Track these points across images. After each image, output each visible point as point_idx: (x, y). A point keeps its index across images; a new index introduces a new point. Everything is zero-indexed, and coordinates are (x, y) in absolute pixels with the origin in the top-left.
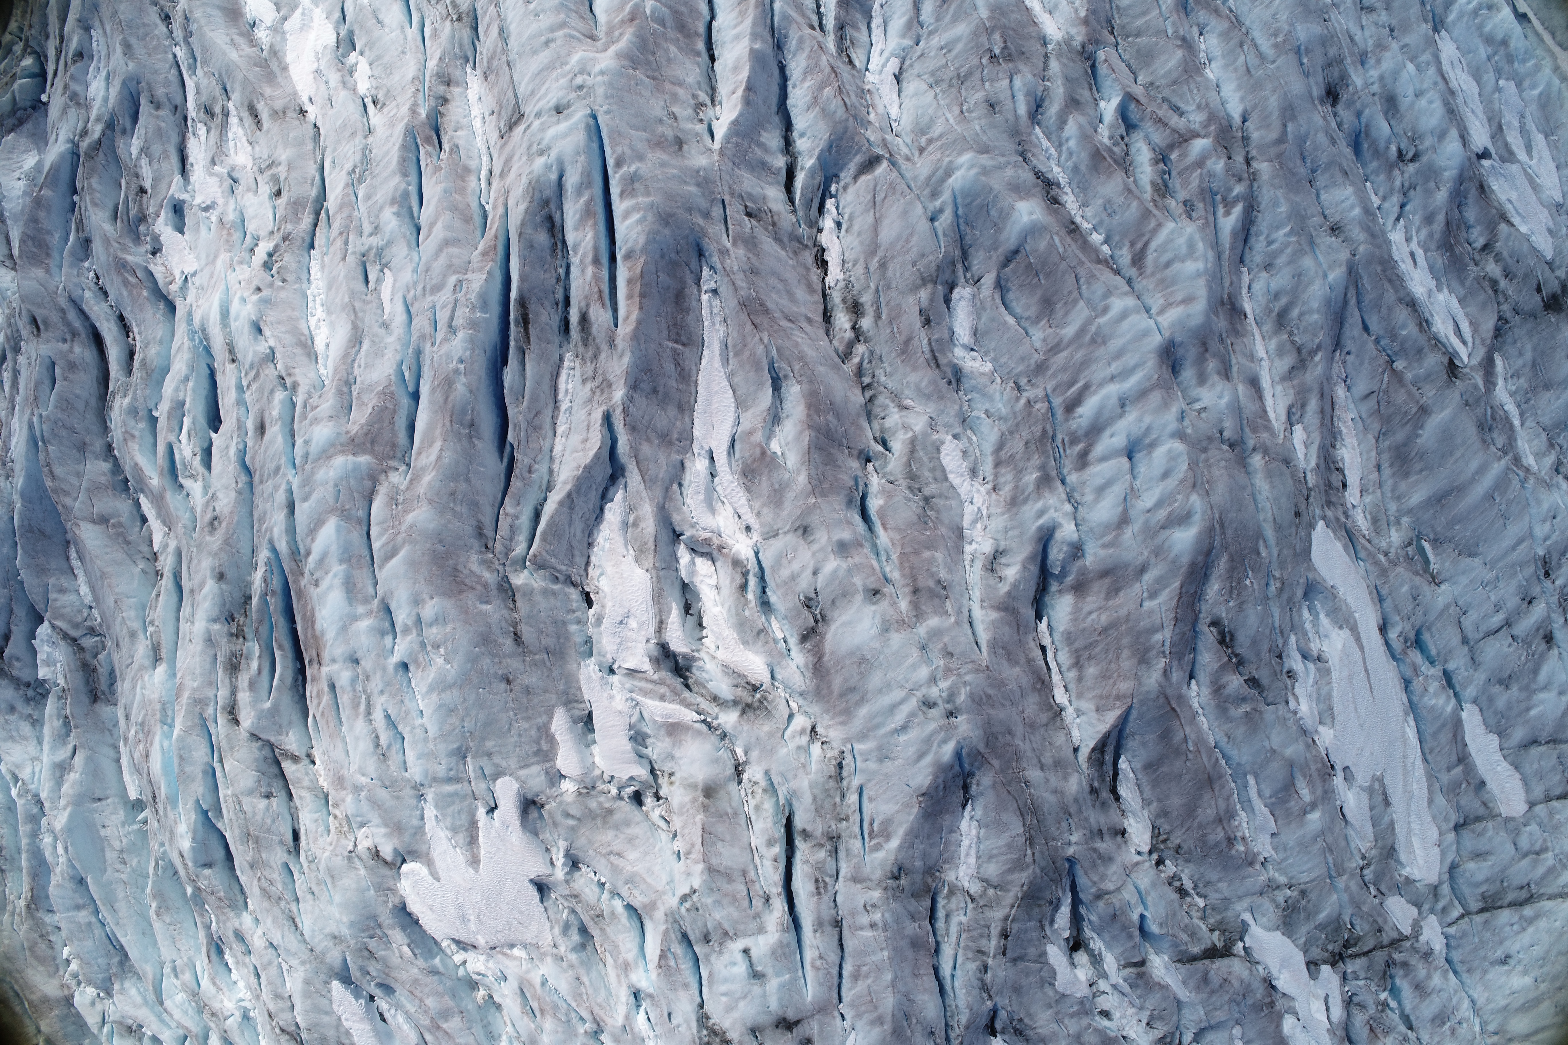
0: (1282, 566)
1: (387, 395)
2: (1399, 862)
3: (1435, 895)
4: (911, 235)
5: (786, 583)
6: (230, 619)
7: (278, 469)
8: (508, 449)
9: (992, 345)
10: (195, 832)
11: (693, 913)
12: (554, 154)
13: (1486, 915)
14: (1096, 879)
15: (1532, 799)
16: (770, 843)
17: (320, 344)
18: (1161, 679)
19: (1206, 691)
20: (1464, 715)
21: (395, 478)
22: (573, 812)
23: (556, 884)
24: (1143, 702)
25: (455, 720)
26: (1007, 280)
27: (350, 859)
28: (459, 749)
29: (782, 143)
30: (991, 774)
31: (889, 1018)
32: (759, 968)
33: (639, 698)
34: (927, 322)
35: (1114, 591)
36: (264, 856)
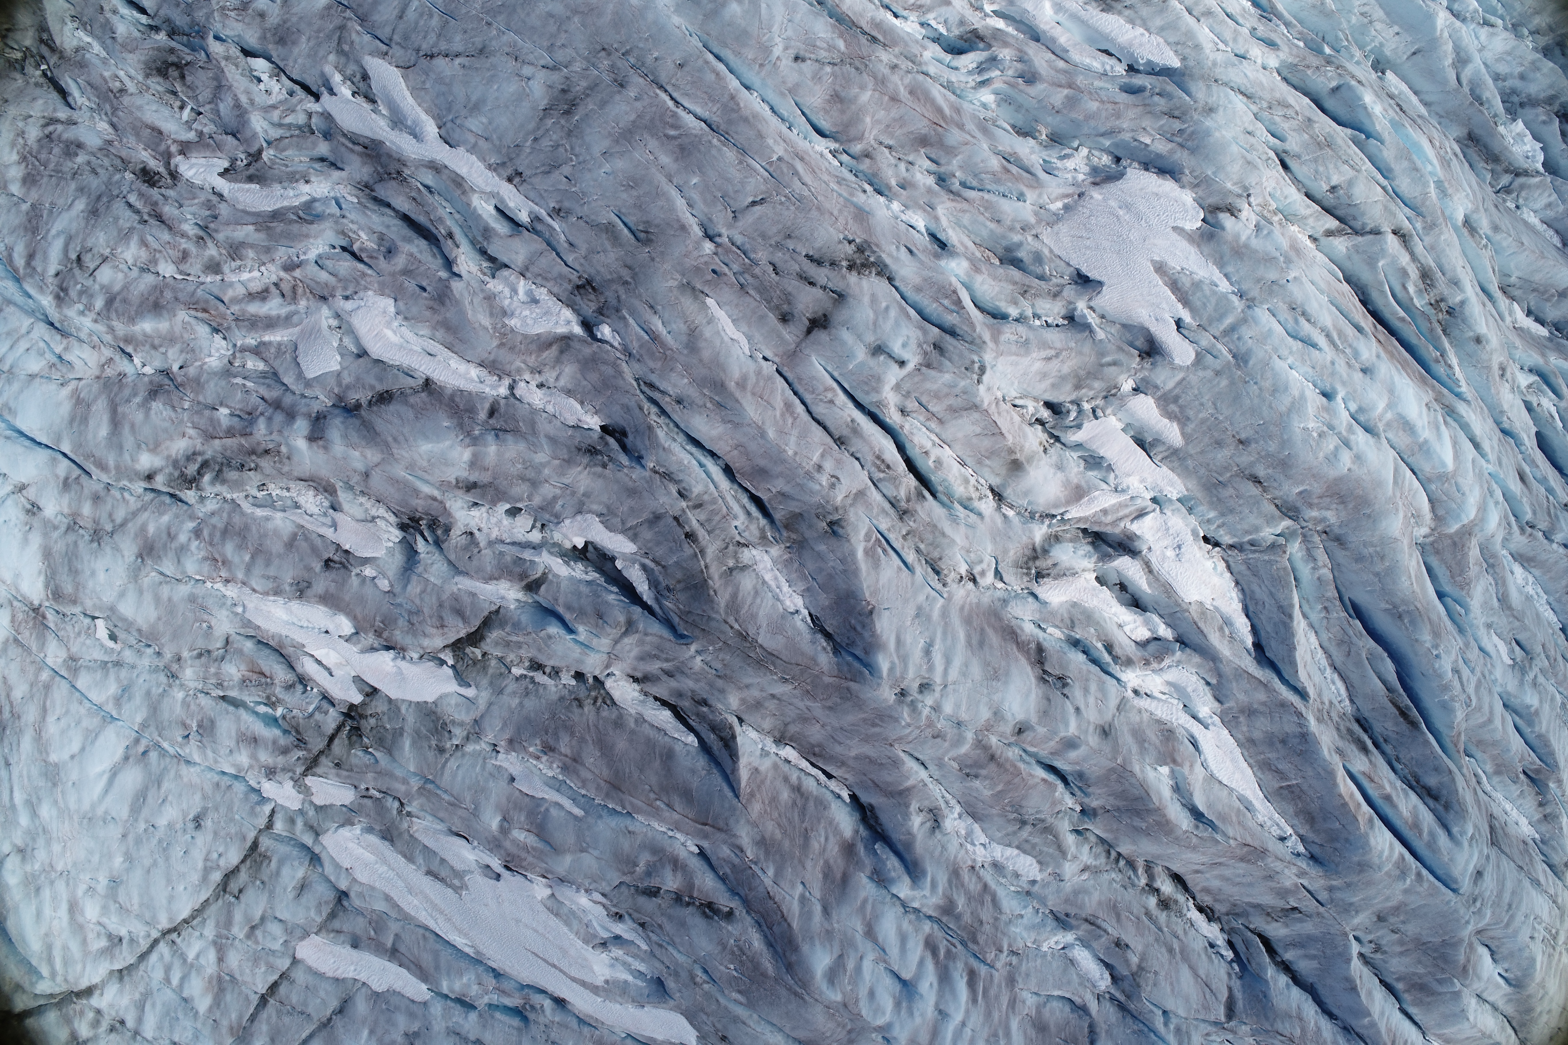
0: (708, 995)
1: (1465, 585)
2: (370, 830)
3: (311, 827)
4: (1173, 990)
6: (1450, 312)
7: (1500, 464)
8: (1351, 612)
9: (1054, 965)
10: (1369, 115)
11: (967, 363)
12: (1466, 844)
13: (249, 844)
14: (648, 639)
15: (300, 966)
16: (938, 462)
17: (1518, 569)
18: (738, 842)
19: (683, 854)
20: (424, 987)
21: (1425, 530)
22: (1112, 369)
23: (1080, 295)
24: (733, 809)
25: (1267, 384)
26: (1080, 1017)
27: (1246, 188)
28: (1246, 362)
29: (1295, 967)
30: (825, 668)
31: (738, 394)
32: (882, 358)
33: (1123, 498)
34: (1118, 944)
35: (827, 874)
36: (1306, 136)
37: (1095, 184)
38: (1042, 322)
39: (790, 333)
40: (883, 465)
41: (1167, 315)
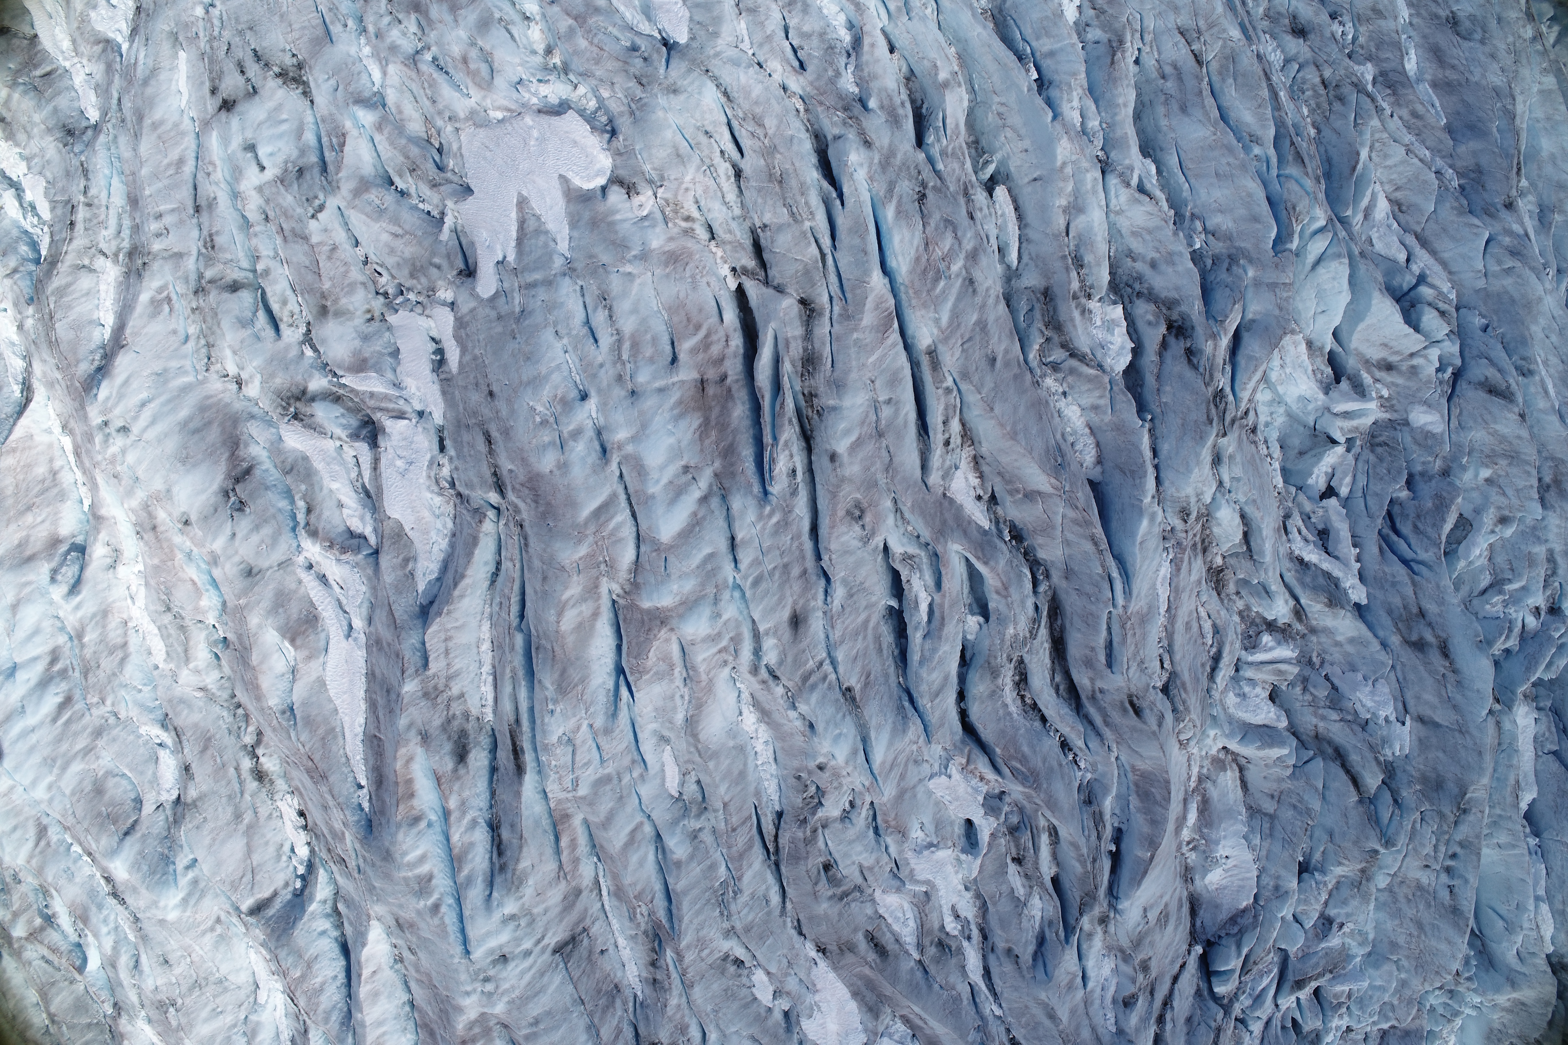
1: (636, 672)
4: (211, 846)
5: (266, 521)
6: (820, 413)
9: (141, 750)
11: (312, 195)
21: (617, 588)
22: (436, 272)
23: (454, 195)
25: (527, 349)
26: (134, 809)
27: (662, 178)
28: (525, 320)
30: (81, 373)
31: (147, 130)
32: (251, 155)
33: (392, 392)
34: (187, 769)
35: (22, 545)
36: (762, 162)
37: (539, 111)
38: (421, 206)
39: (212, 105)
40: (210, 243)
41: (498, 247)
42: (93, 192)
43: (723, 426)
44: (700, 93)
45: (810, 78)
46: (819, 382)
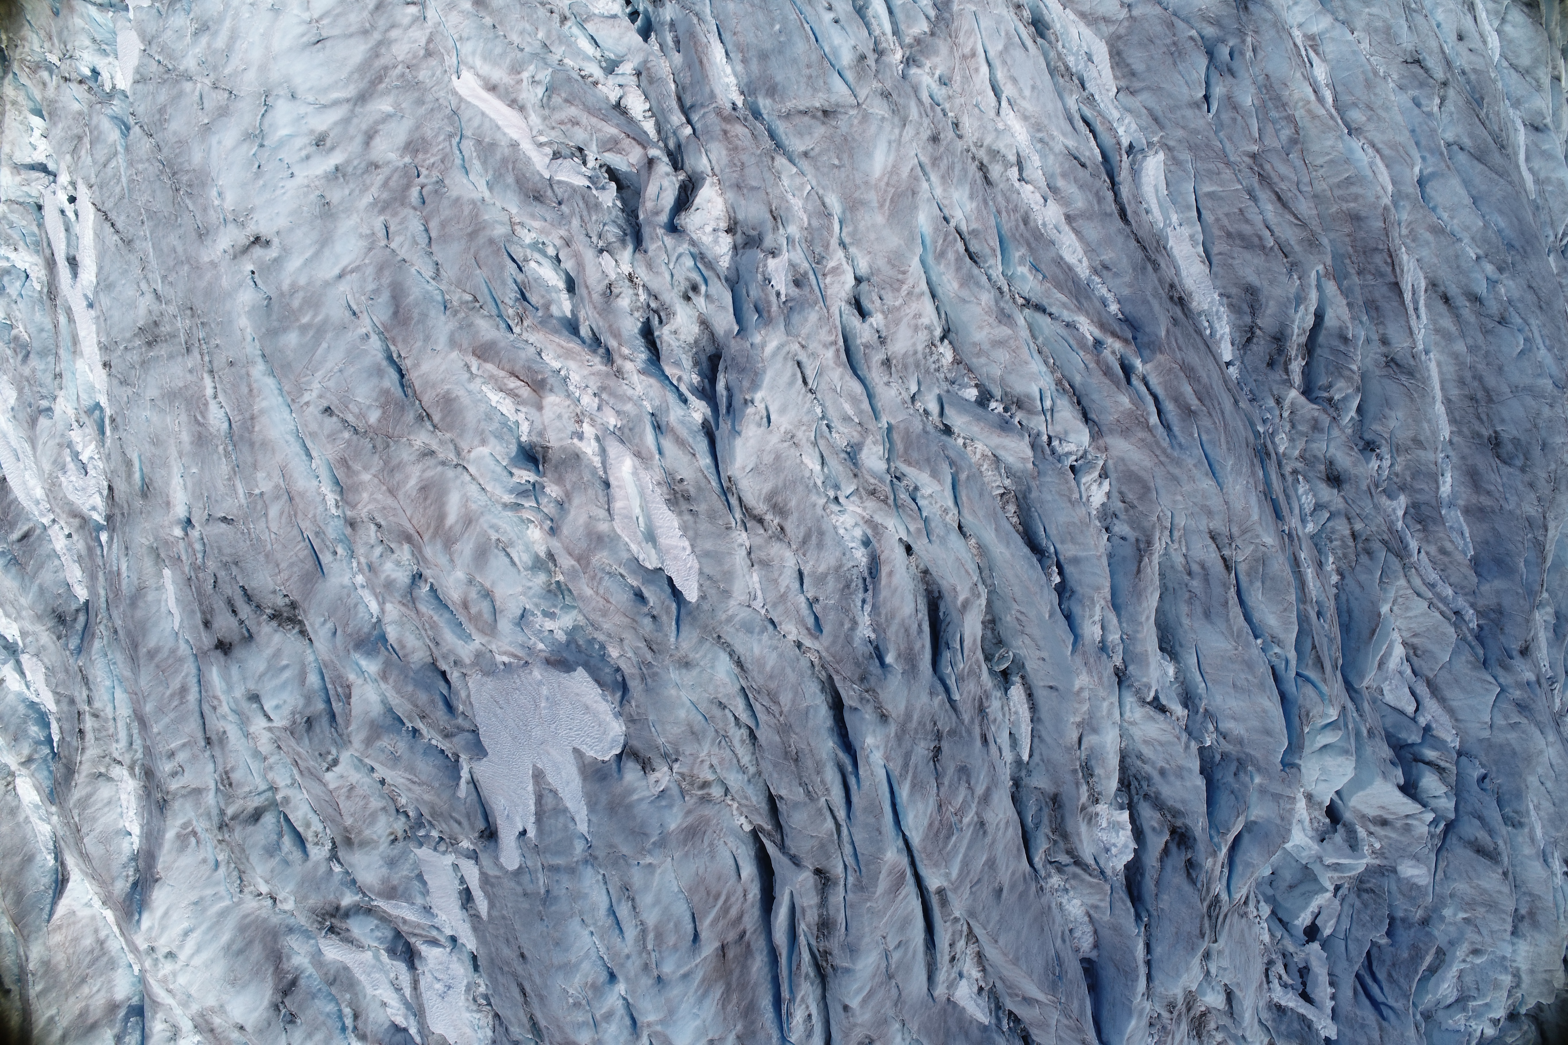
5: (317, 1029)
18: (29, 954)
22: (457, 826)
23: (465, 749)
24: (40, 929)
27: (677, 752)
28: (551, 904)
31: (143, 661)
32: (254, 706)
33: (424, 921)
35: (82, 1015)
37: (548, 662)
38: (434, 742)
39: (207, 641)
40: (226, 781)
41: (518, 819)
42: (97, 705)
43: (743, 986)
44: (712, 667)
45: (826, 644)
46: (834, 944)
